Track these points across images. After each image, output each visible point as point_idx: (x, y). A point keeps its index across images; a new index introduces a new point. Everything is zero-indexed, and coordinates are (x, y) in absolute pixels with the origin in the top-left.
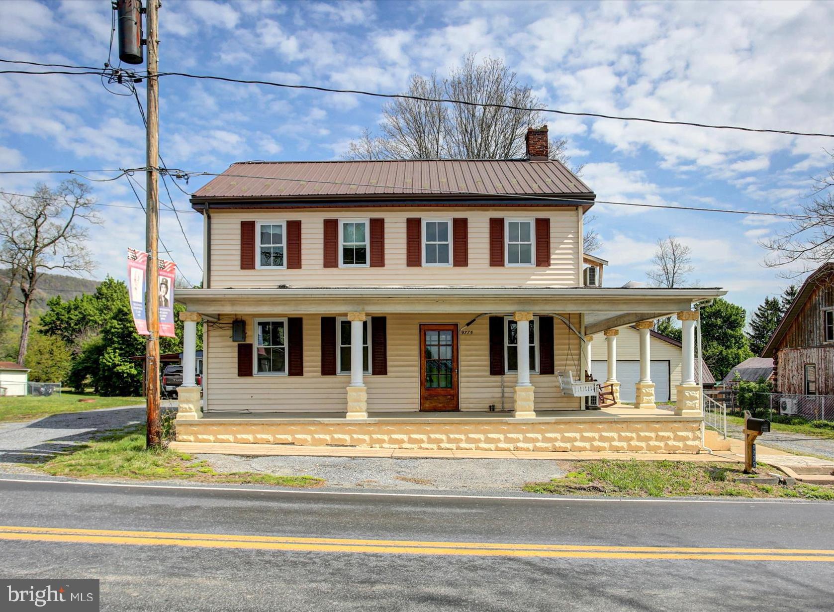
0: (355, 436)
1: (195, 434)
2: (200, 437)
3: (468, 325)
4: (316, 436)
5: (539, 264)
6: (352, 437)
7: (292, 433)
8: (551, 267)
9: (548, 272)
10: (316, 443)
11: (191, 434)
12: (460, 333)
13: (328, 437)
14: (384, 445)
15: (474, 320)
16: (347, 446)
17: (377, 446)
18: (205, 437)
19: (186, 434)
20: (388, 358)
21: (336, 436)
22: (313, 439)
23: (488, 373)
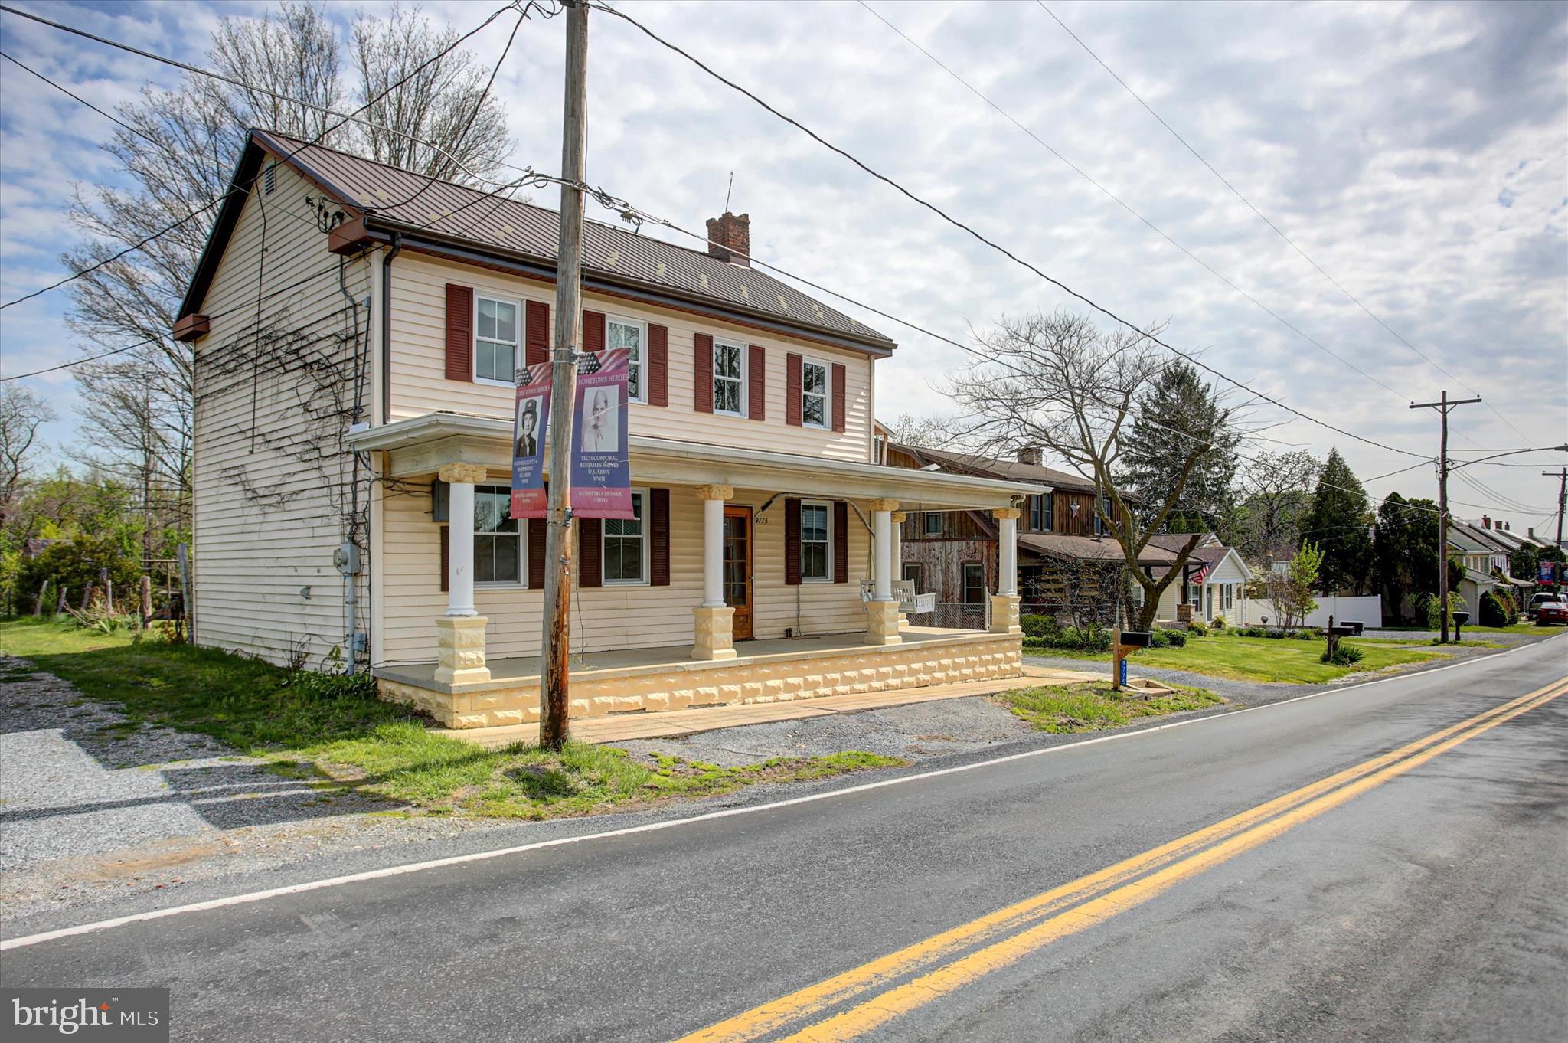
0: (725, 688)
1: (489, 710)
2: (500, 714)
3: (764, 508)
4: (677, 693)
5: (834, 429)
6: (721, 690)
7: (643, 692)
8: (846, 434)
9: (843, 440)
10: (677, 704)
11: (483, 710)
12: (754, 521)
13: (689, 693)
14: (760, 699)
15: (771, 502)
16: (713, 705)
17: (750, 700)
18: (509, 714)
19: (473, 711)
20: (672, 558)
21: (702, 690)
22: (672, 697)
23: (783, 582)
